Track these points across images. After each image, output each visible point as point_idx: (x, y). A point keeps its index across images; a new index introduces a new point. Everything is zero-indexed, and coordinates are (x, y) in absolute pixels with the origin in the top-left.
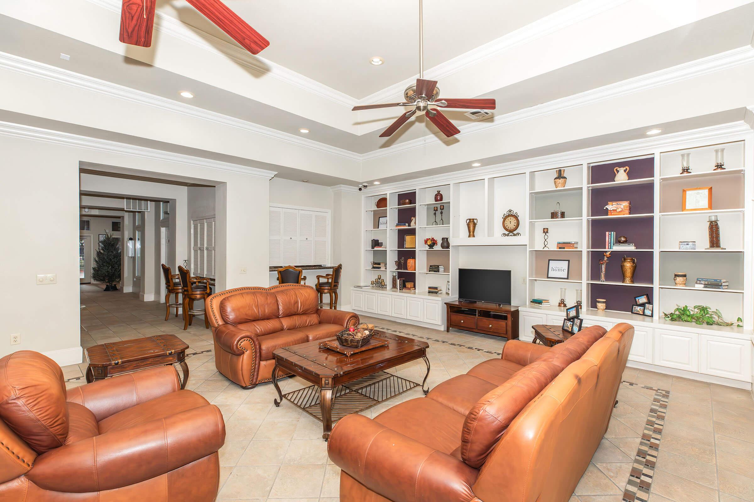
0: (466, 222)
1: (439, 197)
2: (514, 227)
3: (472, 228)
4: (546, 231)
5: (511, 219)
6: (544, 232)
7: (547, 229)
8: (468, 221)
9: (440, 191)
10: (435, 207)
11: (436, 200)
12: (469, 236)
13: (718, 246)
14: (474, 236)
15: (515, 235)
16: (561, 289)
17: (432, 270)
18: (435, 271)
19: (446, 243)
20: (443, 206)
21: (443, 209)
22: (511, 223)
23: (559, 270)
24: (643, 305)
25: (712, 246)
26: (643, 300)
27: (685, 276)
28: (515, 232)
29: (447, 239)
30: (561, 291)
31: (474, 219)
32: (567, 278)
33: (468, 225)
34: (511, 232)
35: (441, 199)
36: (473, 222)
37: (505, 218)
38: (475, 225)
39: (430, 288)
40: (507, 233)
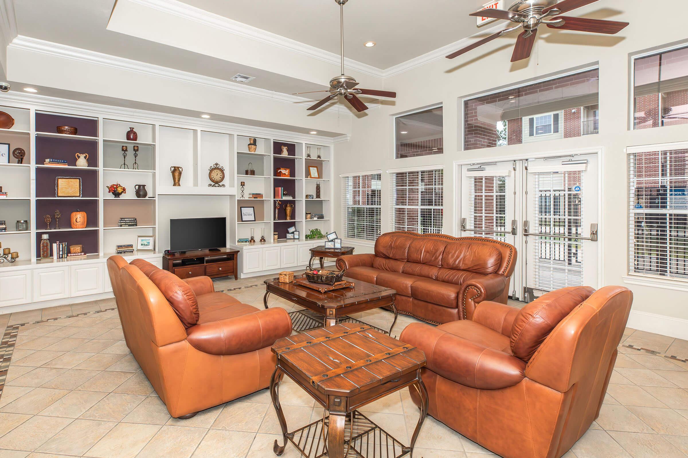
0: (171, 170)
1: (131, 135)
2: (220, 179)
3: (177, 177)
4: (243, 184)
5: (217, 172)
6: (242, 185)
7: (244, 182)
8: (173, 169)
9: (133, 128)
10: (123, 146)
11: (128, 138)
12: (175, 185)
13: (319, 198)
14: (179, 185)
15: (219, 186)
16: (251, 229)
17: (125, 224)
18: (129, 225)
19: (141, 191)
20: (138, 146)
21: (138, 150)
22: (216, 175)
23: (249, 215)
24: (293, 233)
25: (317, 198)
26: (291, 230)
27: (310, 214)
28: (221, 184)
29: (144, 186)
30: (251, 231)
31: (178, 168)
32: (255, 221)
33: (173, 172)
34: (216, 183)
35: (135, 139)
36: (179, 170)
37: (211, 170)
38: (180, 173)
39: (119, 247)
40: (213, 184)
